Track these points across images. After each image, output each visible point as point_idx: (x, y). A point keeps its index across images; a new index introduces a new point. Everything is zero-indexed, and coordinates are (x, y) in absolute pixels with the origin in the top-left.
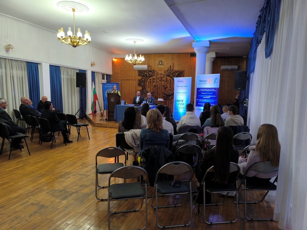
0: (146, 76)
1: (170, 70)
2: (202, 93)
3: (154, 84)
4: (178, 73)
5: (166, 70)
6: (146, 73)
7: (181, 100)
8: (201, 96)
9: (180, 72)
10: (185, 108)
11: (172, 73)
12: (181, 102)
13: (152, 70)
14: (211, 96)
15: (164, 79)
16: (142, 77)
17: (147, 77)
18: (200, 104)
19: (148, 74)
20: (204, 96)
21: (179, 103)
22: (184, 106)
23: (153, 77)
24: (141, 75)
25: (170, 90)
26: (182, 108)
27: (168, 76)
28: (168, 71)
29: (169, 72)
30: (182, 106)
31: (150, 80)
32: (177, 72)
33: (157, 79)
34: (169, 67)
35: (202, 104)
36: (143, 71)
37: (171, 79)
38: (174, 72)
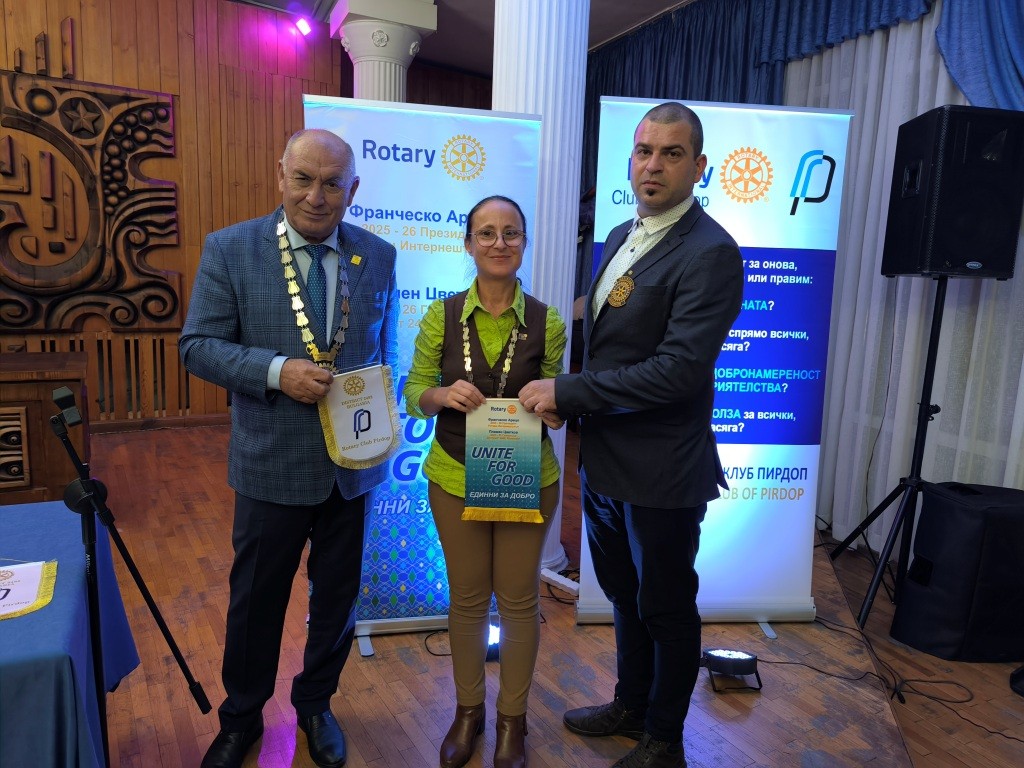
1: (44, 74)
4: (123, 107)
5: (1, 74)
9: (144, 108)
11: (61, 99)
14: (758, 334)
25: (57, 249)
27: (31, 123)
29: (34, 92)
32: (109, 102)
34: (30, 49)
37: (50, 149)
38: (85, 102)
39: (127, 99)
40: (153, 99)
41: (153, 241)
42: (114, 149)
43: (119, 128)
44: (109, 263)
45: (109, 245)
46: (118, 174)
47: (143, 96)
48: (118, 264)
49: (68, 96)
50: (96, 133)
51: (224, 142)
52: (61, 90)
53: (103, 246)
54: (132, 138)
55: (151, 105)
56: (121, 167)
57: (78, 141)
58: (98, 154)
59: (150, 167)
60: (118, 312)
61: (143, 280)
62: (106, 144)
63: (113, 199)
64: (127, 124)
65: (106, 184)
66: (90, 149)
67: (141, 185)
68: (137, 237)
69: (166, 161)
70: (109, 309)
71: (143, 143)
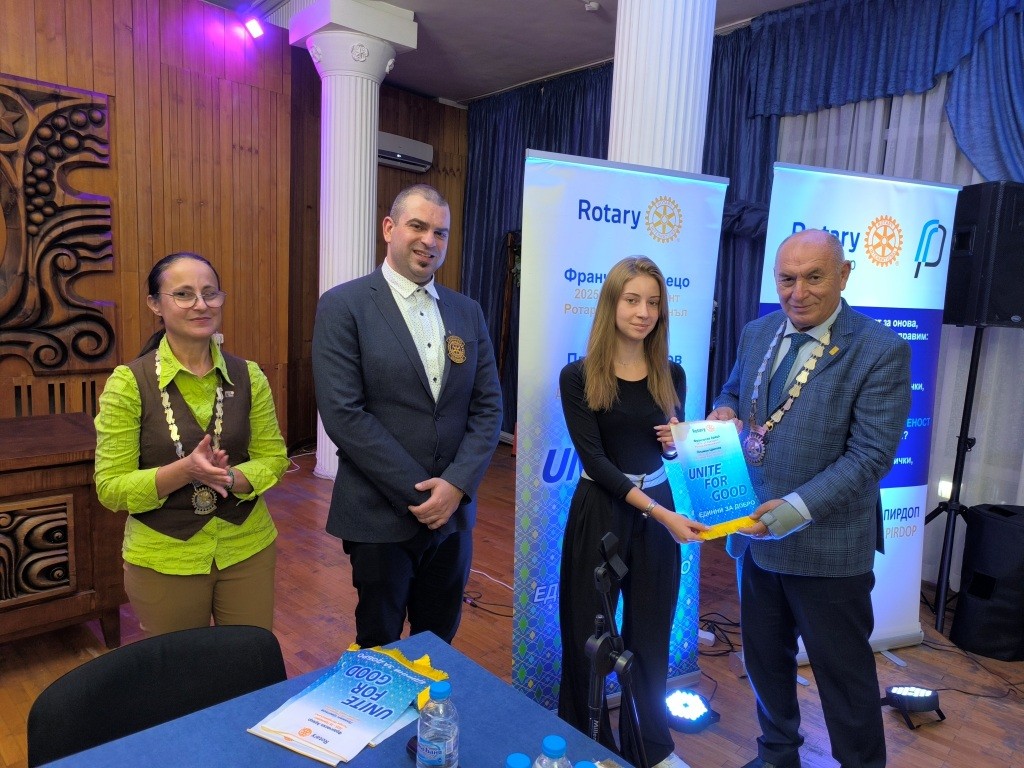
4: (52, 107)
32: (35, 101)
39: (56, 97)
40: (86, 100)
41: (85, 267)
42: (39, 157)
43: (45, 132)
44: (32, 294)
45: (32, 272)
46: (44, 187)
47: (75, 95)
48: (43, 295)
50: (16, 138)
51: (166, 154)
53: (26, 274)
54: (60, 144)
55: (83, 106)
56: (47, 179)
58: (20, 162)
59: (80, 179)
60: (43, 352)
61: (74, 313)
62: (31, 150)
63: (37, 217)
64: (55, 128)
65: (29, 198)
66: (10, 155)
67: (71, 200)
68: (67, 262)
69: (97, 172)
70: (32, 349)
71: (75, 151)
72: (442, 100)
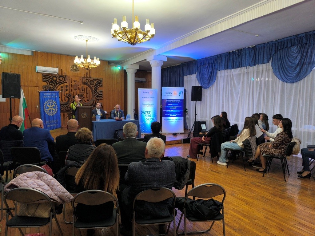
0: (56, 82)
1: (87, 77)
2: (169, 104)
3: (67, 92)
4: (97, 81)
5: (82, 77)
6: (55, 79)
7: (148, 112)
8: (168, 107)
9: (99, 81)
10: (152, 119)
11: (90, 80)
12: (148, 114)
13: (64, 74)
14: (177, 107)
15: (80, 87)
16: (49, 83)
17: (57, 84)
18: (167, 114)
19: (58, 80)
20: (171, 107)
21: (145, 114)
22: (151, 118)
23: (66, 84)
24: (48, 81)
25: (88, 100)
26: (149, 119)
27: (86, 84)
28: (85, 79)
29: (87, 80)
30: (149, 117)
31: (62, 87)
32: (95, 80)
33: (71, 87)
34: (86, 74)
35: (169, 114)
36: (50, 75)
37: (88, 87)
38: (92, 80)
39: (97, 80)
41: (100, 99)
42: (96, 86)
43: (96, 84)
44: (95, 102)
46: (96, 90)
47: (99, 79)
48: (96, 102)
49: (91, 80)
50: (93, 85)
52: (90, 79)
54: (98, 85)
56: (96, 89)
57: (92, 86)
58: (94, 87)
59: (99, 88)
62: (95, 86)
63: (95, 93)
64: (97, 83)
65: (94, 91)
66: (93, 87)
67: (99, 91)
68: (98, 98)
69: (101, 88)
71: (99, 85)
72: (147, 71)
